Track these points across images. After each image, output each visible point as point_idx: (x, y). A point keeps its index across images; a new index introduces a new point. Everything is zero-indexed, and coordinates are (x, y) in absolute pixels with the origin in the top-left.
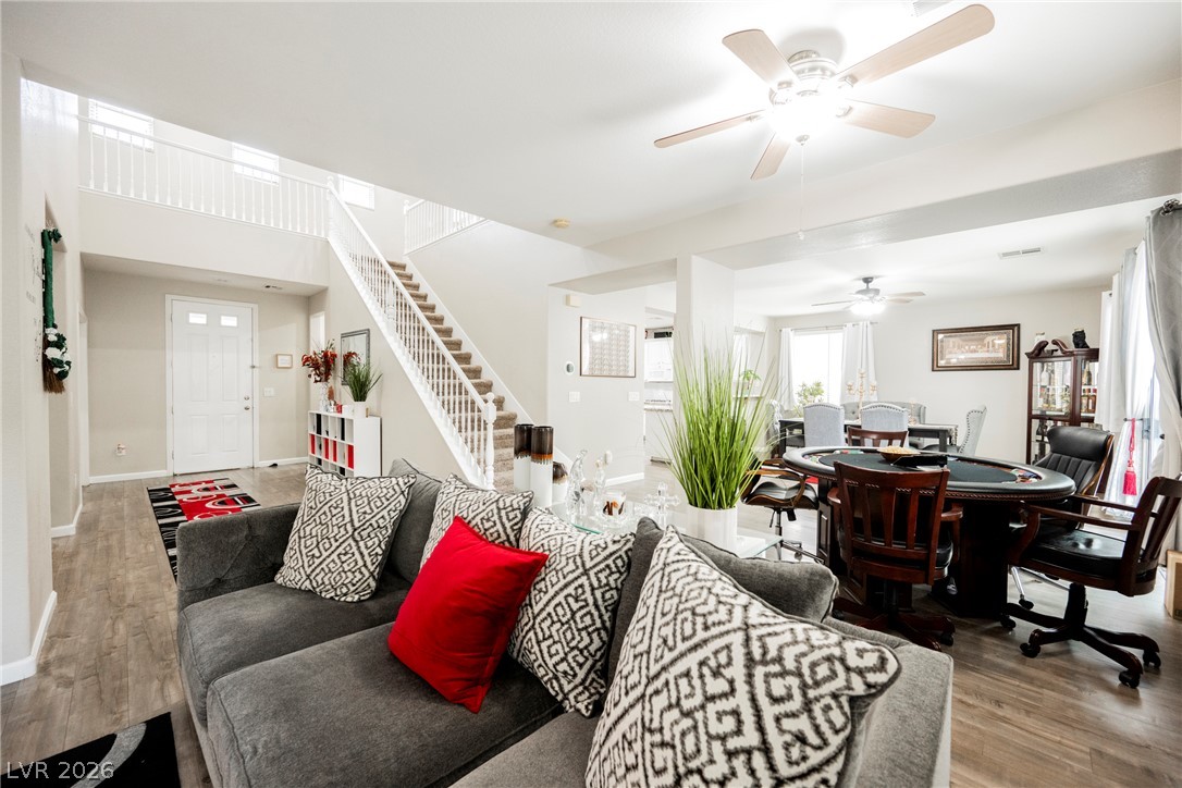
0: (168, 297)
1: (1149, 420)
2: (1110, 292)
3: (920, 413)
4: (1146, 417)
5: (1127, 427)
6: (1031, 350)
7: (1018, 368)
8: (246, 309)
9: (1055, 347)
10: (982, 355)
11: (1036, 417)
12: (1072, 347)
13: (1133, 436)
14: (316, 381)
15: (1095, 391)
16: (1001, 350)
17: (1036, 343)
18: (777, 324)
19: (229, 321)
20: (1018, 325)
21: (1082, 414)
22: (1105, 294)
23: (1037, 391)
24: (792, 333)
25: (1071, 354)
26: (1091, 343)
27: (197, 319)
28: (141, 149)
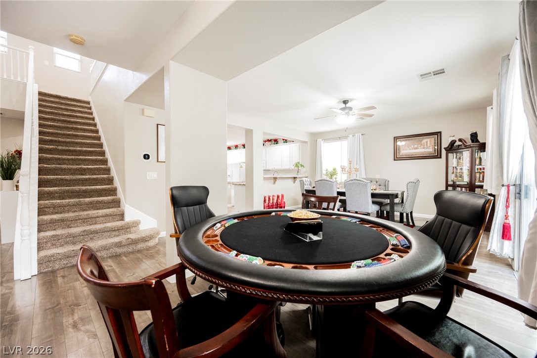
1: (520, 185)
2: (491, 107)
3: (386, 184)
4: (518, 183)
5: (504, 191)
6: (446, 146)
7: (440, 157)
9: (460, 143)
10: (421, 151)
11: (450, 186)
12: (469, 142)
13: (508, 197)
15: (484, 169)
16: (431, 147)
17: (450, 141)
18: (315, 137)
20: (440, 132)
21: (476, 184)
22: (489, 108)
23: (450, 170)
24: (322, 142)
25: (469, 147)
26: (481, 139)
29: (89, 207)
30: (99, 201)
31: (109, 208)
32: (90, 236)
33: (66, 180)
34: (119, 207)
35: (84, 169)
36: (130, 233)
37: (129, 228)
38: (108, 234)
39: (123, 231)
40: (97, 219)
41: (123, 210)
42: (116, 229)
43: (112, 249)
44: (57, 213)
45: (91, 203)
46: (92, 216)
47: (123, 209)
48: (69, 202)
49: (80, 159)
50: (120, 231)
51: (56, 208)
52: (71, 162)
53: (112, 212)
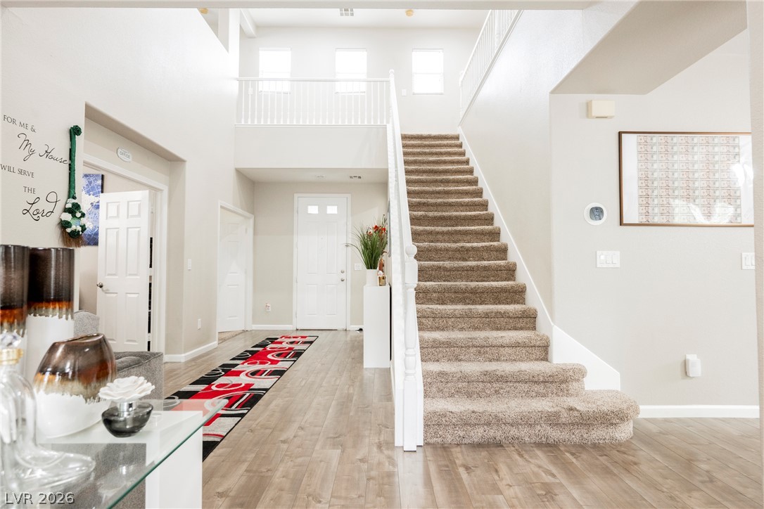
0: (296, 195)
8: (344, 199)
19: (332, 210)
27: (313, 210)
29: (483, 323)
30: (500, 313)
31: (515, 329)
32: (494, 385)
33: (445, 269)
34: (534, 328)
35: (468, 250)
36: (568, 395)
37: (565, 381)
38: (525, 387)
39: (553, 387)
40: (502, 349)
41: (548, 338)
42: (541, 379)
43: (539, 427)
44: (438, 329)
45: (487, 315)
46: (494, 344)
47: (547, 334)
48: (455, 310)
49: (460, 231)
50: (548, 385)
51: (437, 320)
52: (446, 237)
53: (527, 338)
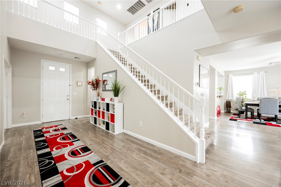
0: (42, 60)
8: (68, 66)
14: (93, 90)
18: (227, 74)
19: (62, 70)
24: (232, 76)
27: (52, 68)
28: (33, 7)
